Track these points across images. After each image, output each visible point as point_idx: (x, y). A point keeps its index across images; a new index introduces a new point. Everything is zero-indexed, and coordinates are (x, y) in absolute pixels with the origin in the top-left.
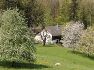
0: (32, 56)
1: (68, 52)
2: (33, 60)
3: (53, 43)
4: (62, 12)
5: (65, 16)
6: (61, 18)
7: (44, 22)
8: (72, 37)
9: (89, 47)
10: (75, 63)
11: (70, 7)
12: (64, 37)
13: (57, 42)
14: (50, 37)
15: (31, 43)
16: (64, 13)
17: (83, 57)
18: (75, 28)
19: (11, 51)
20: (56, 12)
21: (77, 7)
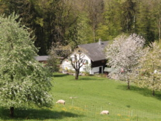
0: (45, 98)
1: (119, 87)
2: (46, 103)
3: (93, 74)
4: (109, 19)
5: (115, 25)
6: (108, 29)
7: (79, 37)
8: (124, 61)
9: (155, 77)
10: (129, 107)
11: (123, 9)
12: (111, 62)
13: (100, 72)
14: (87, 63)
15: (42, 75)
16: (112, 20)
17: (145, 95)
18: (128, 46)
19: (7, 89)
20: (98, 18)
21: (135, 8)
